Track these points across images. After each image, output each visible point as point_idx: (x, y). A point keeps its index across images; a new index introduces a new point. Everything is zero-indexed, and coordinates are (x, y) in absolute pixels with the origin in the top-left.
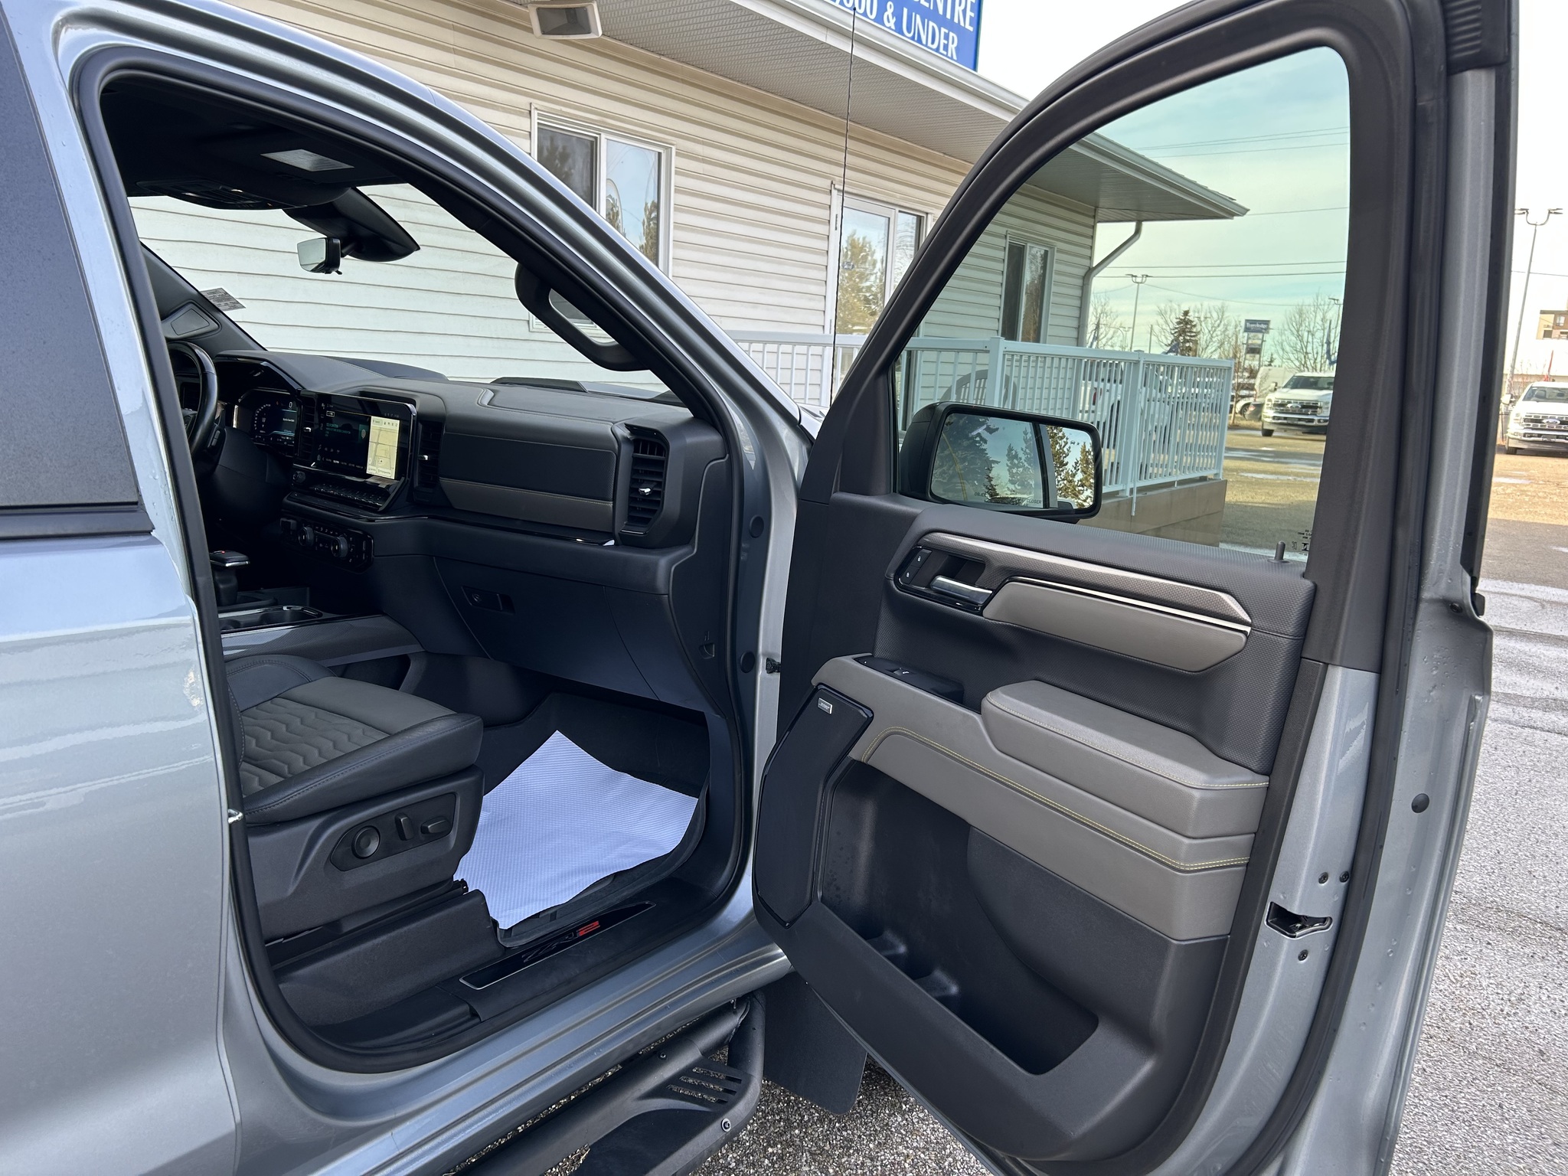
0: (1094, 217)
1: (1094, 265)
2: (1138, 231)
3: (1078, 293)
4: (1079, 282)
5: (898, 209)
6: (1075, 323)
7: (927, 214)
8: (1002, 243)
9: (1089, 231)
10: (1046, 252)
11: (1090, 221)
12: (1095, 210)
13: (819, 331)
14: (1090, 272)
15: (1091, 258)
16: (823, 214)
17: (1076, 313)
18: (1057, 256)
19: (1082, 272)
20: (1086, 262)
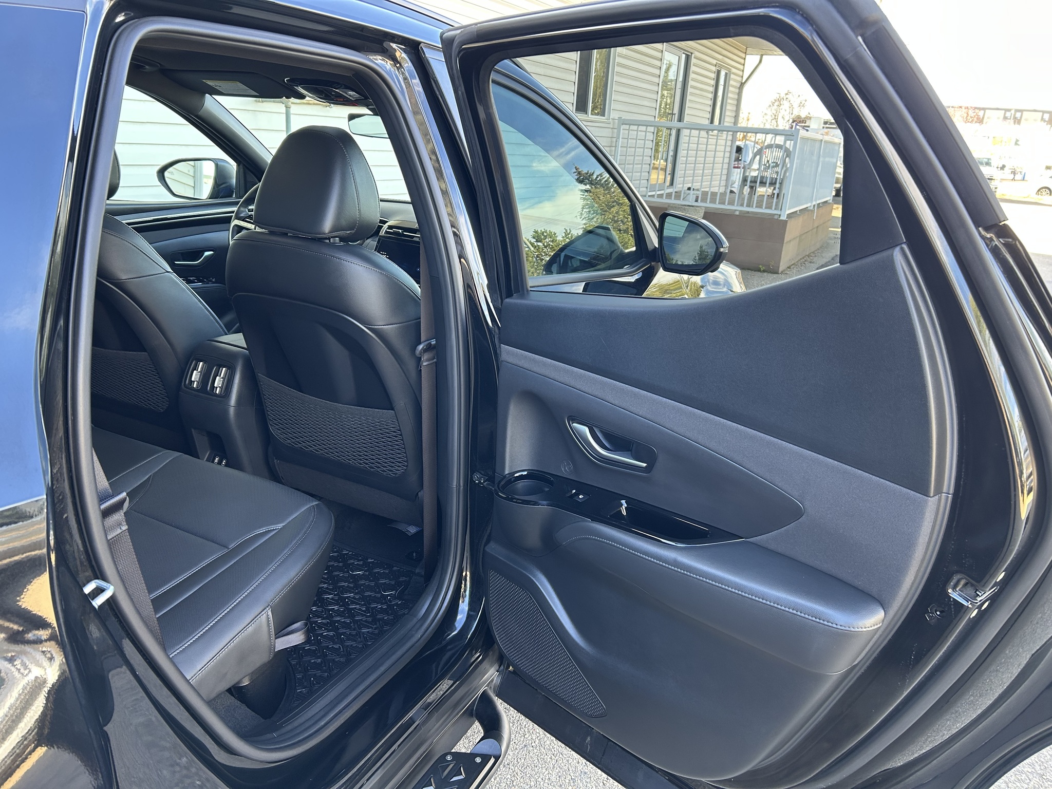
0: (746, 53)
1: (743, 81)
2: (760, 61)
3: (736, 97)
4: (737, 91)
5: (683, 51)
6: (734, 114)
7: (692, 53)
8: (714, 69)
9: (742, 61)
10: (726, 74)
11: (743, 55)
12: (746, 49)
13: (652, 119)
14: (742, 85)
15: (742, 77)
16: (659, 55)
17: (735, 108)
18: (732, 76)
19: (738, 85)
20: (739, 79)
